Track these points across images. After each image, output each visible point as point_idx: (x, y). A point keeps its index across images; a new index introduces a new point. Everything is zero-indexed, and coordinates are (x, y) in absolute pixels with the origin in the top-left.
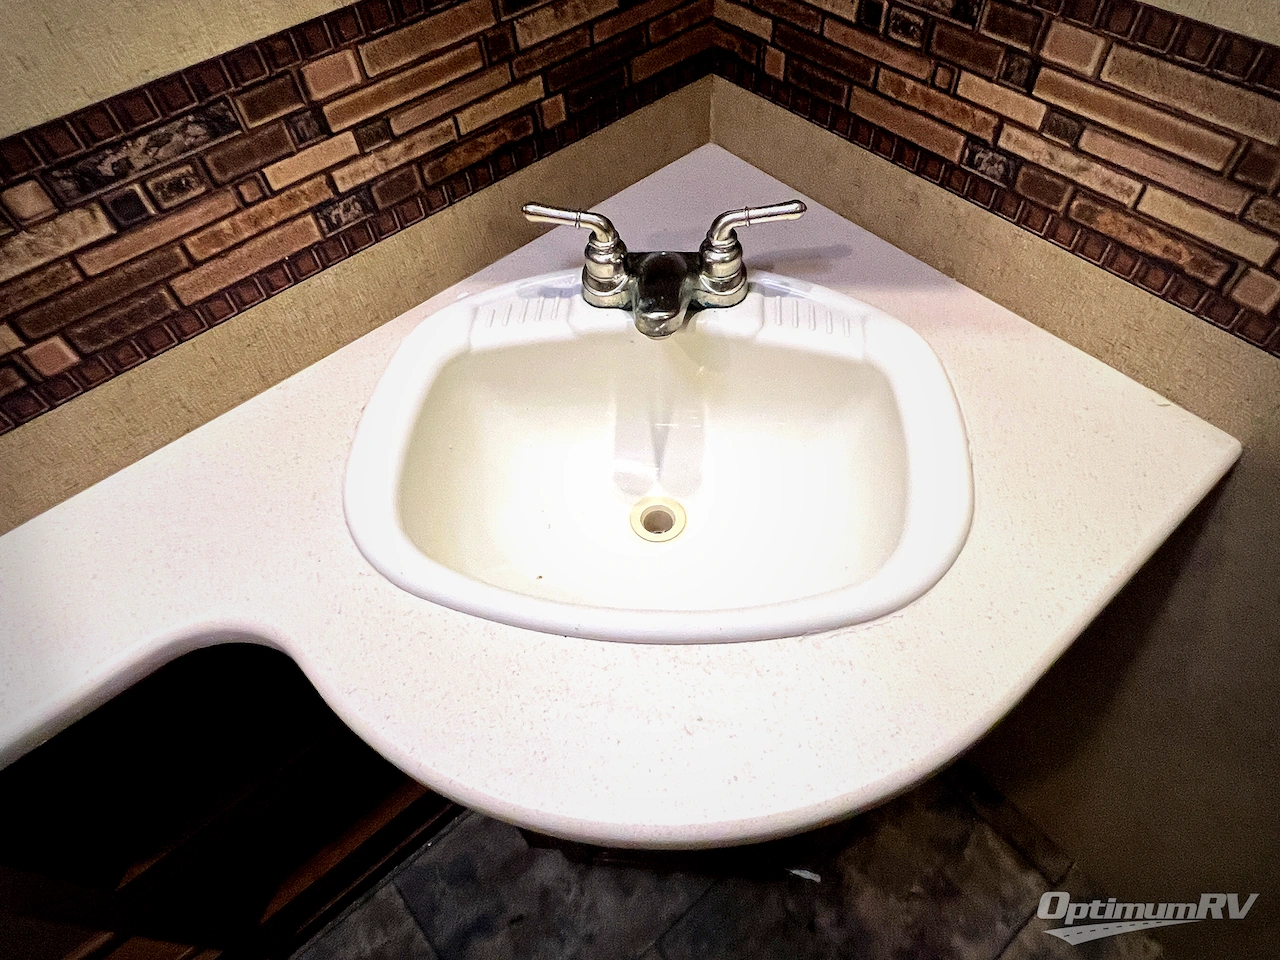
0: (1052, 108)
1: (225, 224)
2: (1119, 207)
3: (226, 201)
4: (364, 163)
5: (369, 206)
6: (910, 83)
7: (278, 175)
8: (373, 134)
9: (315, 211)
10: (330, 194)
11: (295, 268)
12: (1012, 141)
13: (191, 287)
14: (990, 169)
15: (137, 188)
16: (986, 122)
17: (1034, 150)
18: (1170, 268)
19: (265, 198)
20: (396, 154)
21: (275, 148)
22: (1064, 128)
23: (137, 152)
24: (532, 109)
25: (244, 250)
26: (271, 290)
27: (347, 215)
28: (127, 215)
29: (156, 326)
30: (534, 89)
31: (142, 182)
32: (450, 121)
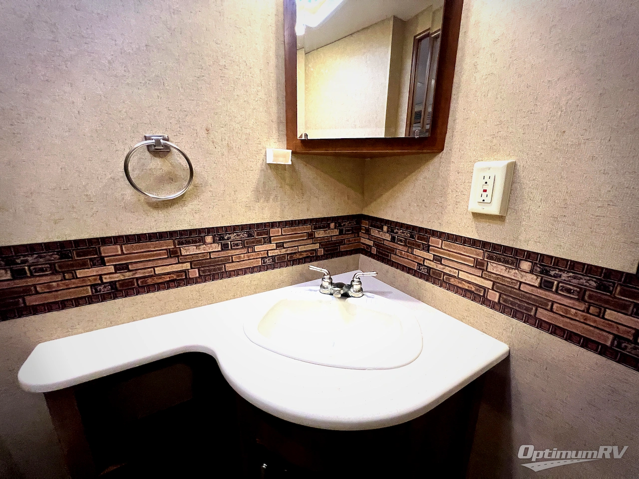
0: (434, 255)
1: (242, 255)
2: (454, 277)
3: (245, 251)
4: (276, 251)
5: (274, 261)
6: (403, 252)
7: (258, 248)
8: (280, 246)
9: (262, 258)
10: (266, 256)
11: (252, 270)
12: (427, 263)
13: (229, 267)
14: (424, 271)
15: (229, 243)
16: (421, 260)
17: (433, 265)
18: (471, 292)
19: (253, 252)
20: (283, 251)
21: (259, 242)
22: (438, 259)
23: (232, 236)
24: (315, 250)
25: (244, 262)
26: (245, 273)
27: (268, 261)
28: (225, 247)
29: (218, 273)
30: (317, 246)
31: (231, 242)
32: (297, 247)
